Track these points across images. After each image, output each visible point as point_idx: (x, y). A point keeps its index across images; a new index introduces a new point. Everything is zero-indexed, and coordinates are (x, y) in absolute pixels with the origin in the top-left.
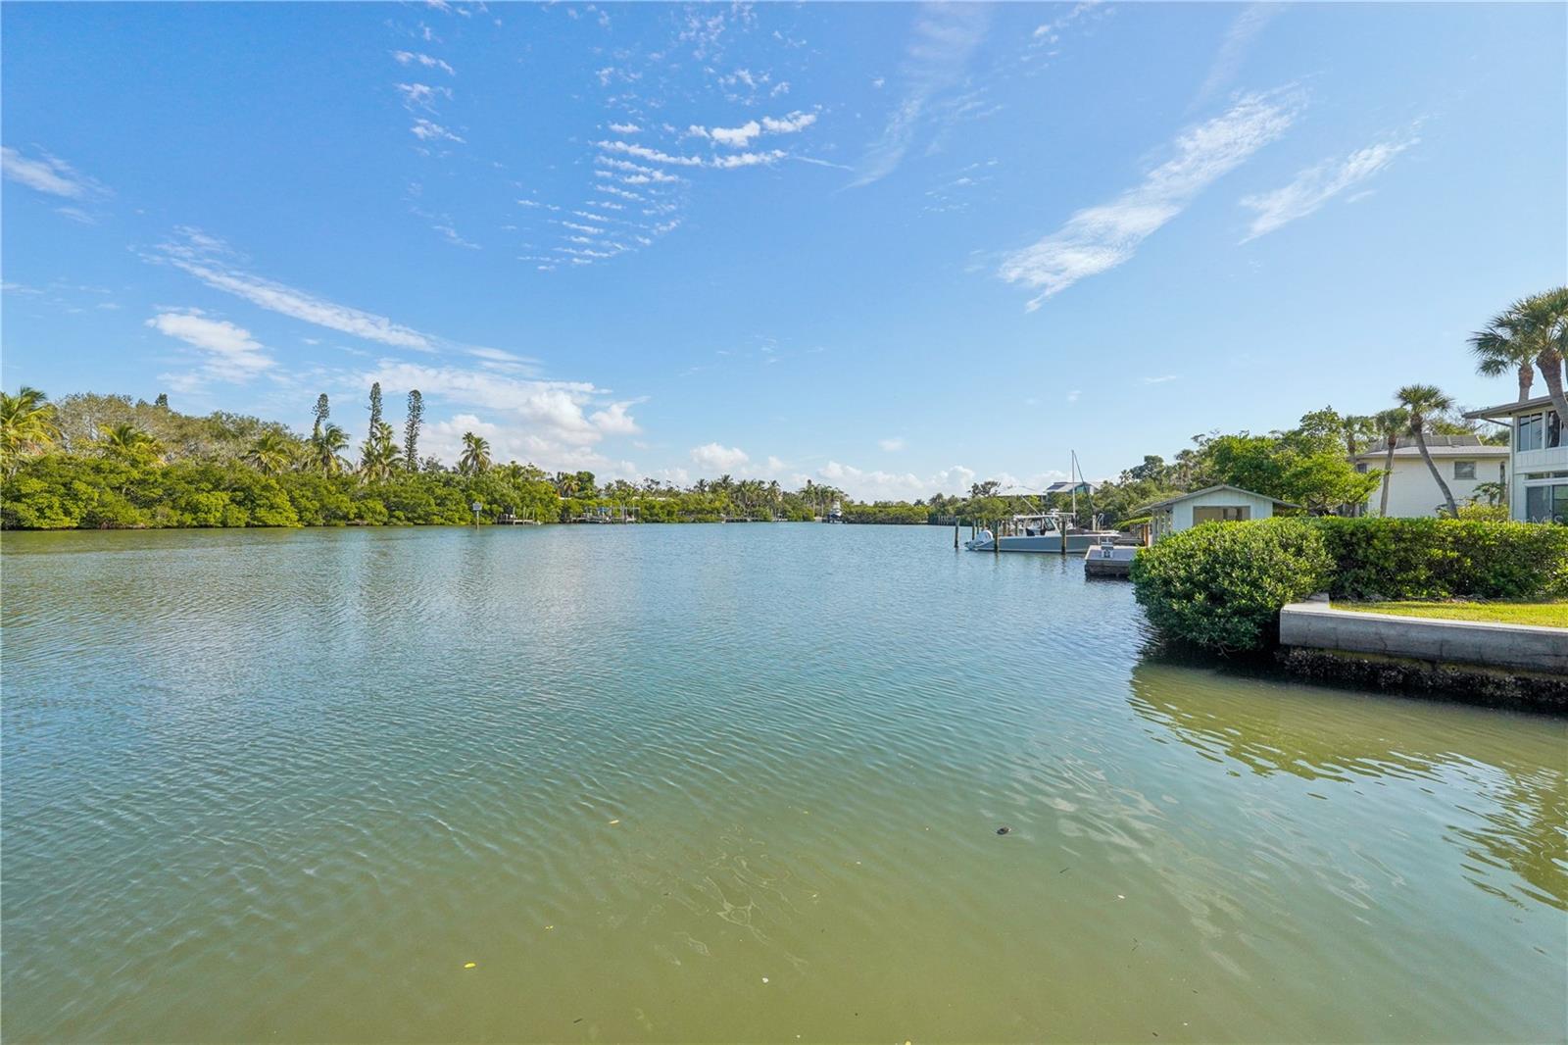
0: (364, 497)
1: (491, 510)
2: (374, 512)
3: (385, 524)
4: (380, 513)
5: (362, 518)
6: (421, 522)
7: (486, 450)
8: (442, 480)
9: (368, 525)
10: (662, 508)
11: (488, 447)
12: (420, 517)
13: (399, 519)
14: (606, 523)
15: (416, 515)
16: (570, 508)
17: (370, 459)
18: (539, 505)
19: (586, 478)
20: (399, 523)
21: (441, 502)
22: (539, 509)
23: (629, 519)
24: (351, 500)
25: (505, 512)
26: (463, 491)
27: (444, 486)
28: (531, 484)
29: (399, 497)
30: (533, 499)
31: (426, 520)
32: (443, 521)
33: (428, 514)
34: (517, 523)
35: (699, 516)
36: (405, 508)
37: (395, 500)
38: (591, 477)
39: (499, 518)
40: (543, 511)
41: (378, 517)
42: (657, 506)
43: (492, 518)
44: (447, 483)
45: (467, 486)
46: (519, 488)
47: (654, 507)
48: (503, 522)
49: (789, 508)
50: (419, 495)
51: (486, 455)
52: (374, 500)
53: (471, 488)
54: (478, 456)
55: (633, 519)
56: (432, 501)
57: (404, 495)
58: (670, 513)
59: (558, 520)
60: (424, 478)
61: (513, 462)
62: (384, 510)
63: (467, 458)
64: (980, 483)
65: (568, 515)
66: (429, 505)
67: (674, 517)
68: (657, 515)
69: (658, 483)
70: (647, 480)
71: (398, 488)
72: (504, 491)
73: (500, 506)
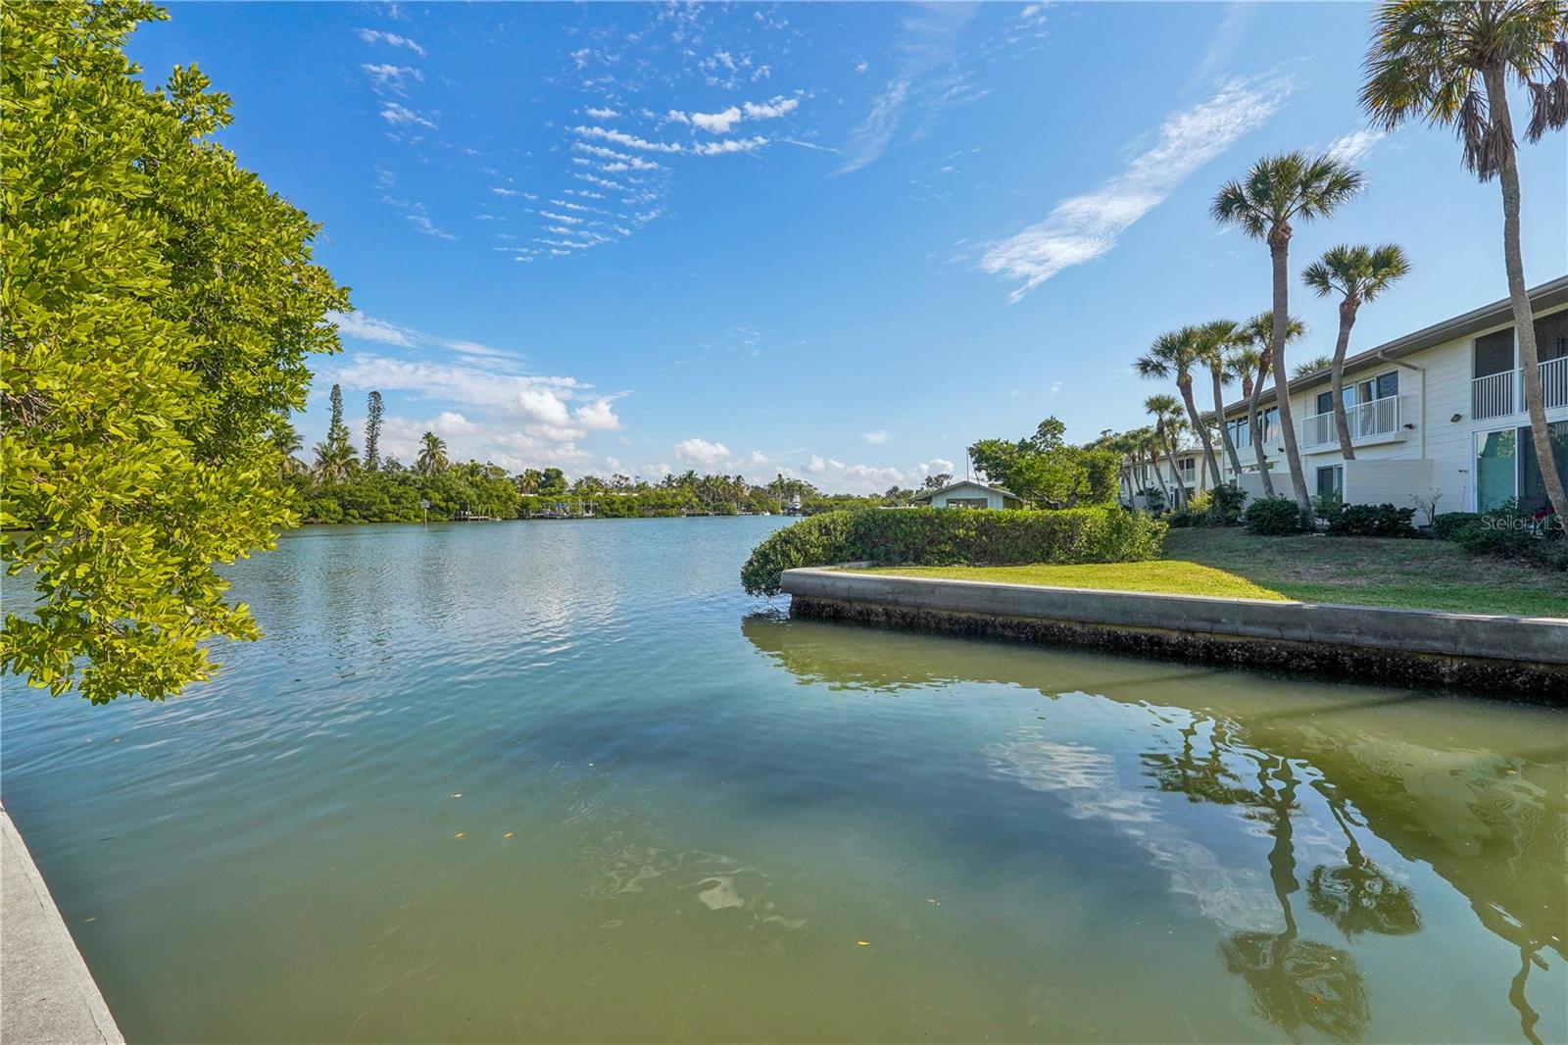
0: (319, 496)
1: (447, 507)
2: (328, 511)
3: (340, 522)
4: (335, 512)
5: (316, 516)
6: (376, 519)
7: (443, 449)
8: (399, 479)
9: (322, 523)
10: (623, 503)
11: (444, 447)
12: (375, 515)
13: (354, 517)
14: (563, 518)
15: (370, 513)
16: (528, 504)
17: (326, 459)
18: (497, 502)
19: (554, 475)
20: (354, 521)
21: (396, 500)
22: (495, 505)
23: (586, 515)
24: (305, 500)
25: (461, 508)
26: (419, 489)
27: (400, 485)
28: (489, 482)
29: (355, 496)
30: (490, 496)
31: (381, 518)
32: (398, 518)
33: (382, 512)
34: (471, 520)
35: (659, 510)
36: (359, 506)
37: (350, 499)
38: (559, 474)
39: (456, 515)
40: (502, 508)
41: (332, 516)
42: (618, 502)
43: (449, 515)
44: (403, 482)
45: (423, 484)
46: (477, 486)
47: (614, 503)
48: (460, 519)
49: (753, 501)
50: (374, 494)
51: (443, 455)
52: (329, 499)
53: (427, 487)
54: (434, 455)
55: (591, 514)
56: (387, 500)
57: (358, 494)
58: (630, 509)
59: (516, 516)
60: (381, 477)
61: (472, 461)
62: (338, 509)
63: (425, 457)
64: (933, 476)
65: (527, 512)
66: (384, 503)
67: (635, 512)
68: (617, 510)
69: (627, 479)
70: (615, 476)
71: (353, 488)
72: (461, 489)
73: (456, 503)
